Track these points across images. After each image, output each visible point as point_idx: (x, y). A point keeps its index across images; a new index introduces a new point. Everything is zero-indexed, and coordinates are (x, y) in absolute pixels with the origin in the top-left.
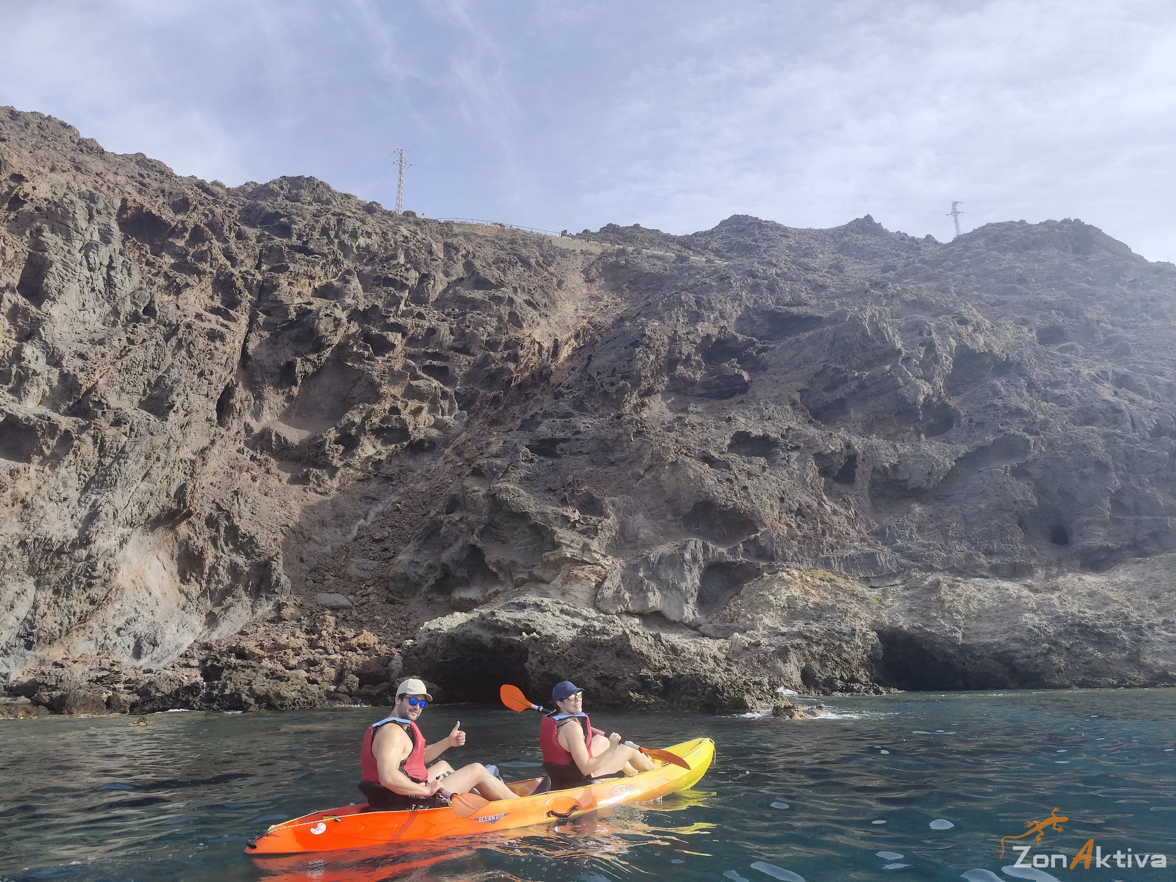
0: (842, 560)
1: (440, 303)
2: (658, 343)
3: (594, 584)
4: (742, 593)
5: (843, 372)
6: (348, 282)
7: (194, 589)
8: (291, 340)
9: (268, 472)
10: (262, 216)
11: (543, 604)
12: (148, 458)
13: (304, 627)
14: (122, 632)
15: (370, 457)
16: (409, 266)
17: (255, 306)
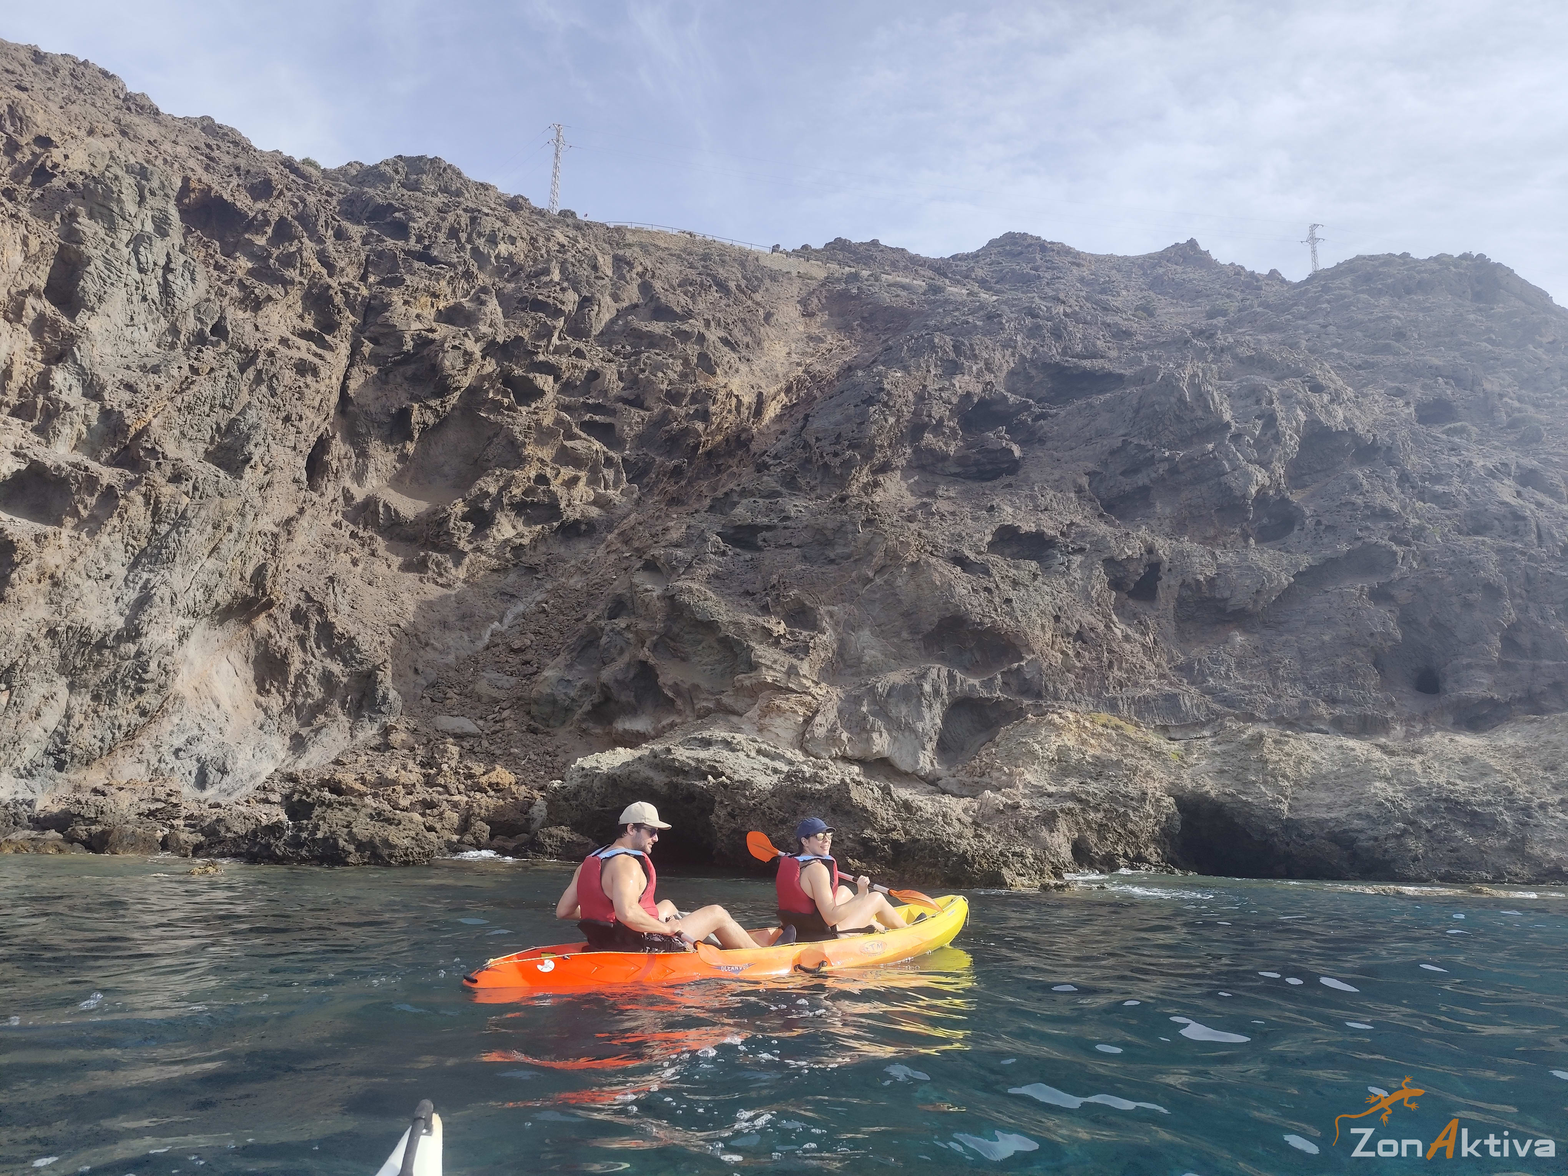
0: (1133, 701)
1: (606, 337)
2: (900, 401)
3: (801, 719)
4: (997, 739)
5: (1149, 450)
6: (483, 303)
7: (275, 703)
8: (406, 379)
9: (373, 554)
10: (369, 209)
11: (735, 741)
12: (216, 527)
13: (419, 758)
14: (181, 754)
15: (509, 540)
16: (565, 284)
17: (359, 331)
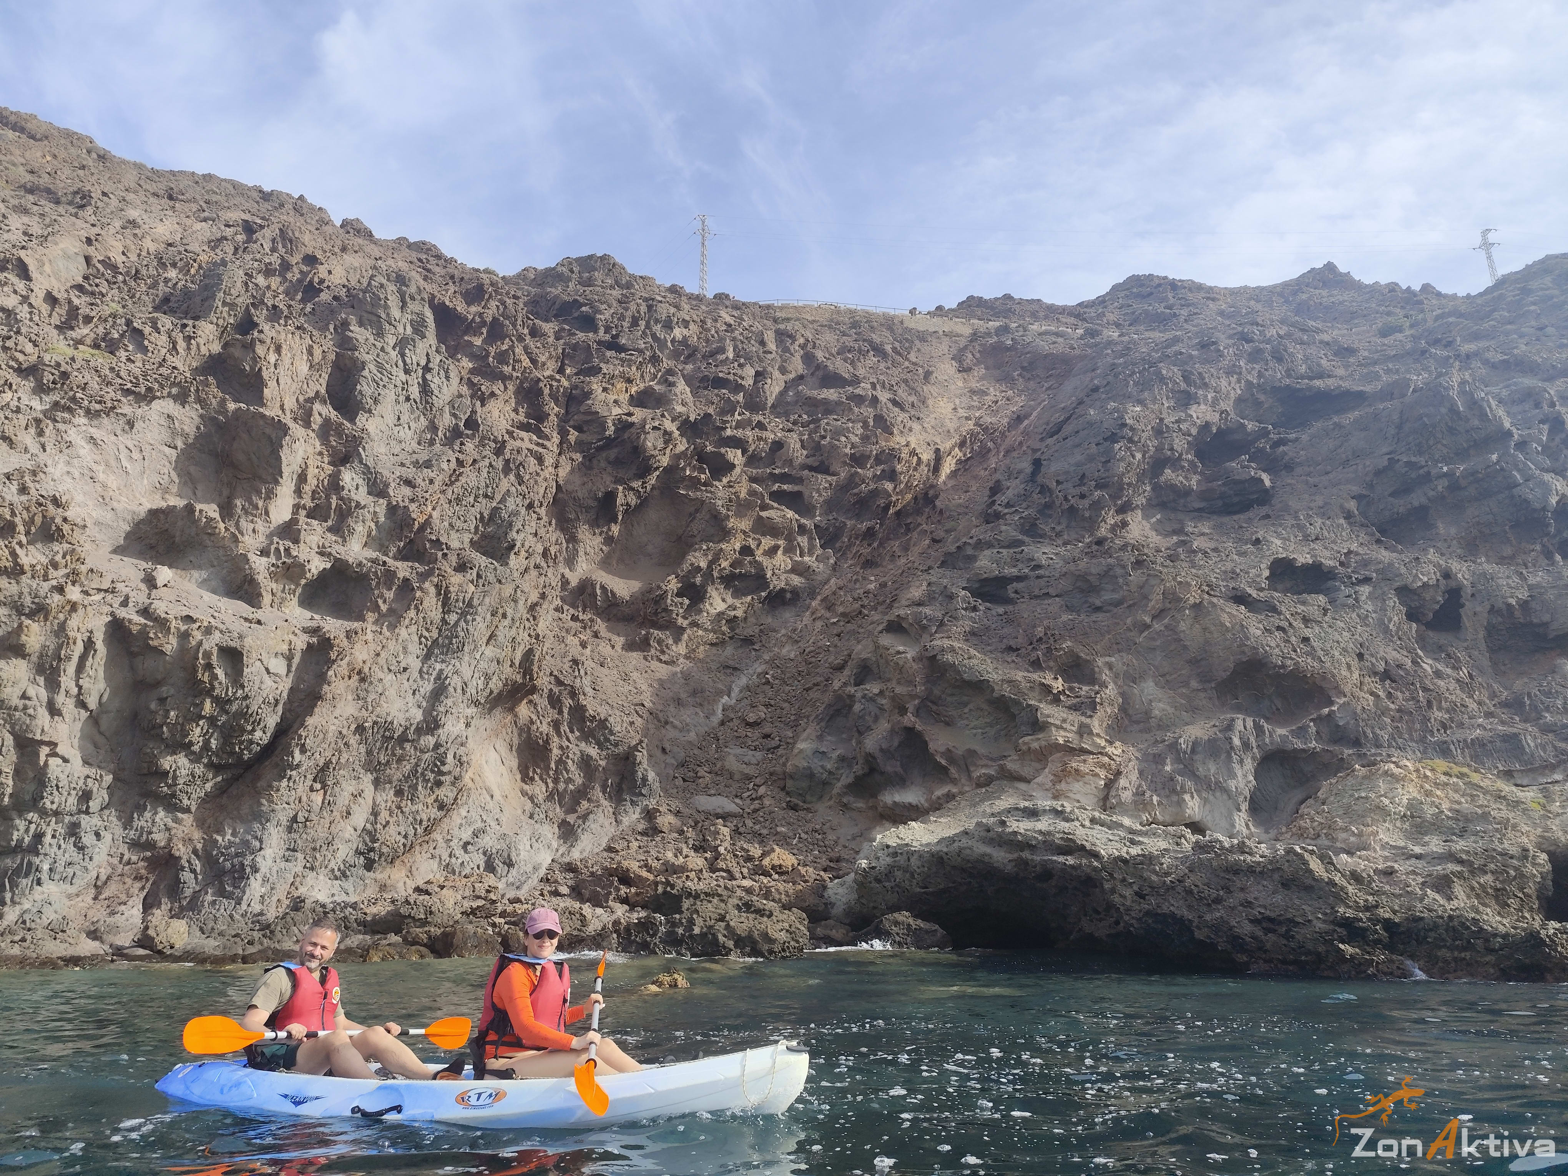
0: (1466, 745)
1: (780, 408)
2: (1145, 435)
3: (1103, 783)
4: (1322, 795)
5: (1423, 467)
6: (672, 384)
7: (539, 789)
8: (609, 463)
9: (596, 636)
10: (557, 306)
12: (494, 613)
13: (691, 842)
14: (469, 847)
15: (723, 613)
16: (741, 361)
17: (563, 420)
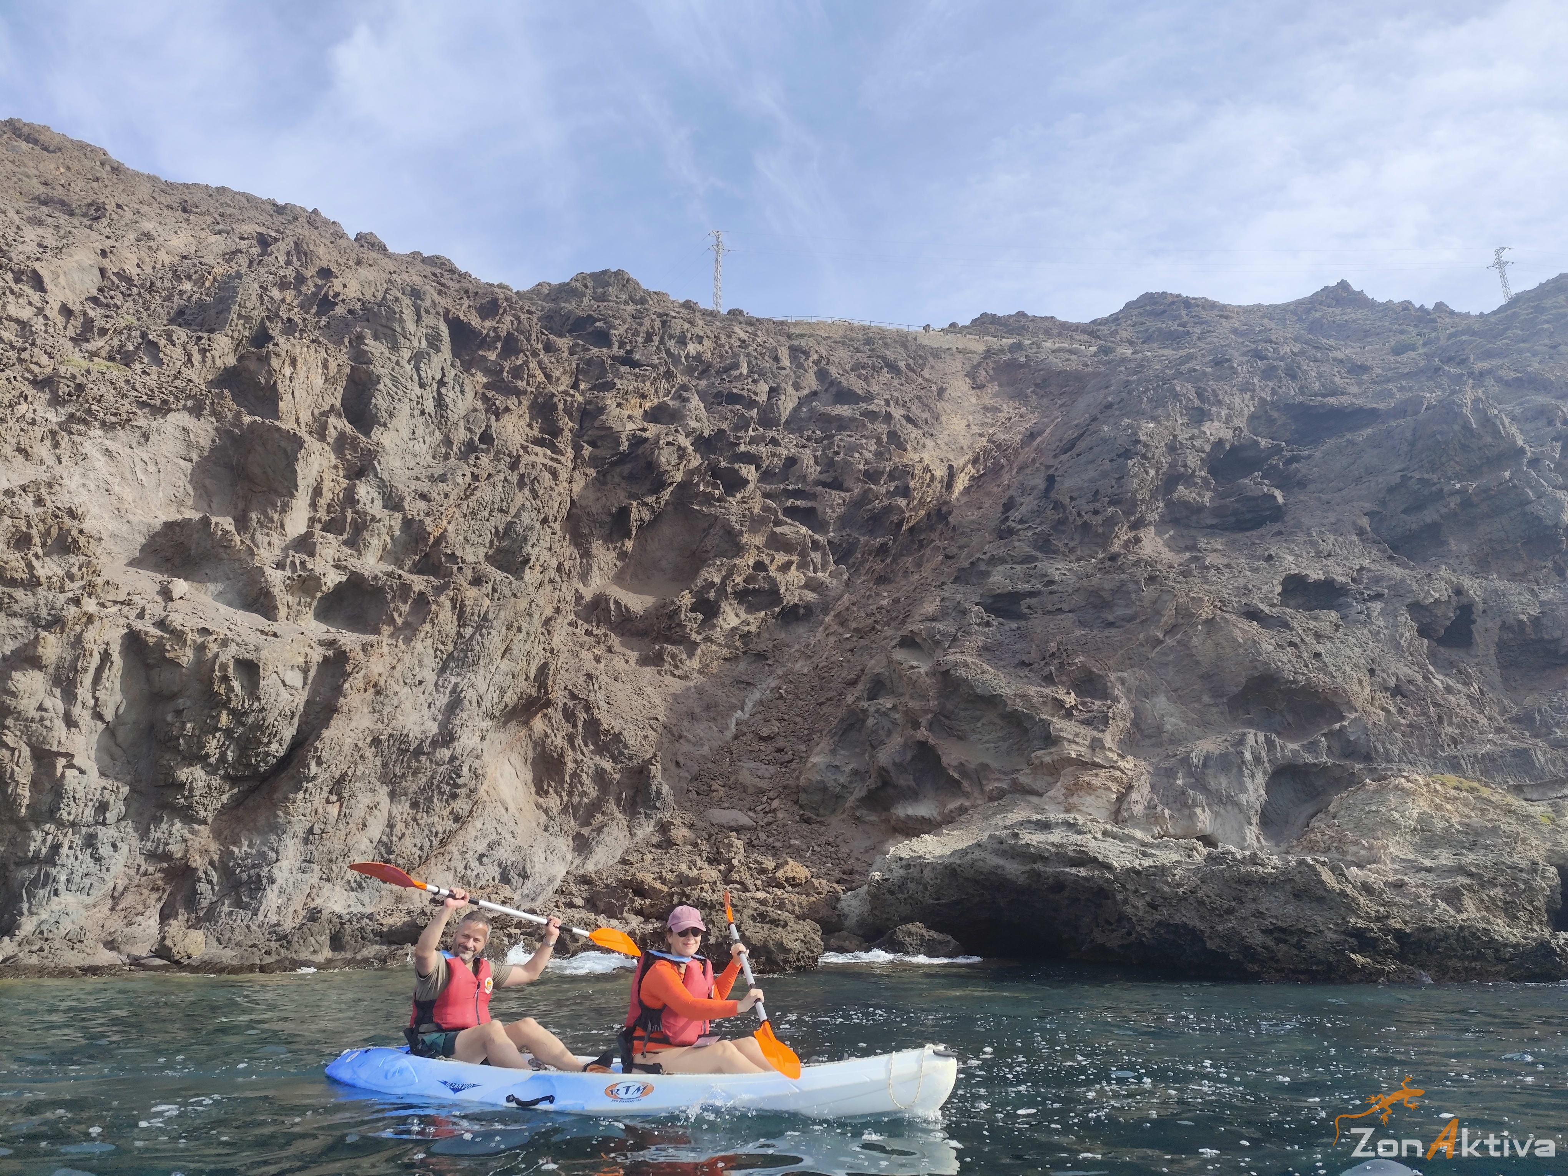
0: (1476, 760)
1: (794, 424)
2: (1158, 452)
3: (1114, 796)
4: (1333, 808)
6: (686, 400)
7: (554, 802)
8: (623, 478)
9: (610, 650)
10: (571, 322)
12: (510, 627)
13: (705, 854)
14: (485, 859)
15: (736, 628)
16: (754, 377)
17: (577, 436)
